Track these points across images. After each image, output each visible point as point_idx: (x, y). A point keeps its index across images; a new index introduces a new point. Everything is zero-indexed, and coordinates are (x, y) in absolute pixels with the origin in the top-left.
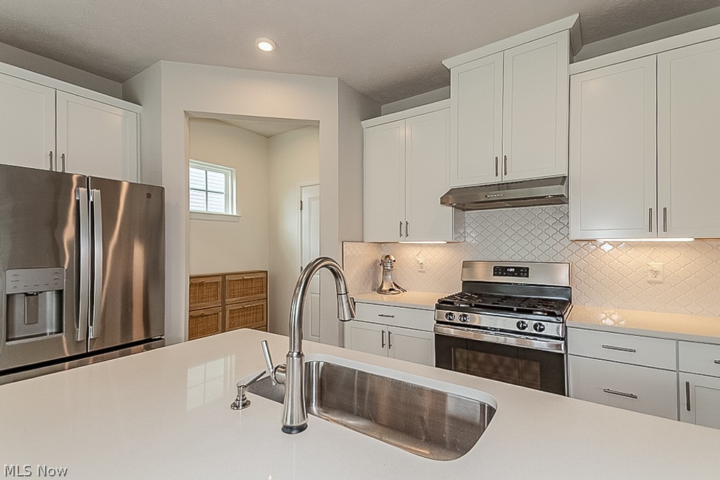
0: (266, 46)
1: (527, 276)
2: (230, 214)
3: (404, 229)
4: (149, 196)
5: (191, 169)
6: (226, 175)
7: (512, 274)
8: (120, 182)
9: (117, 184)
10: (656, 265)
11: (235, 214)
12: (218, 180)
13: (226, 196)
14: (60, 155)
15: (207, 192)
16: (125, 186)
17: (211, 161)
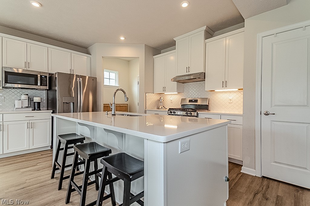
0: (122, 38)
1: (197, 102)
2: (116, 86)
3: (164, 89)
4: (93, 80)
5: (105, 72)
6: (115, 74)
7: (193, 102)
8: (86, 76)
9: (85, 77)
10: (230, 98)
11: (118, 86)
12: (113, 75)
13: (115, 80)
14: (72, 70)
15: (110, 79)
16: (87, 77)
17: (111, 70)
